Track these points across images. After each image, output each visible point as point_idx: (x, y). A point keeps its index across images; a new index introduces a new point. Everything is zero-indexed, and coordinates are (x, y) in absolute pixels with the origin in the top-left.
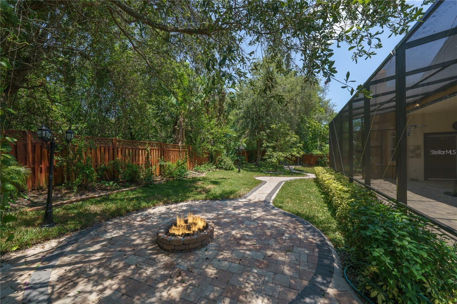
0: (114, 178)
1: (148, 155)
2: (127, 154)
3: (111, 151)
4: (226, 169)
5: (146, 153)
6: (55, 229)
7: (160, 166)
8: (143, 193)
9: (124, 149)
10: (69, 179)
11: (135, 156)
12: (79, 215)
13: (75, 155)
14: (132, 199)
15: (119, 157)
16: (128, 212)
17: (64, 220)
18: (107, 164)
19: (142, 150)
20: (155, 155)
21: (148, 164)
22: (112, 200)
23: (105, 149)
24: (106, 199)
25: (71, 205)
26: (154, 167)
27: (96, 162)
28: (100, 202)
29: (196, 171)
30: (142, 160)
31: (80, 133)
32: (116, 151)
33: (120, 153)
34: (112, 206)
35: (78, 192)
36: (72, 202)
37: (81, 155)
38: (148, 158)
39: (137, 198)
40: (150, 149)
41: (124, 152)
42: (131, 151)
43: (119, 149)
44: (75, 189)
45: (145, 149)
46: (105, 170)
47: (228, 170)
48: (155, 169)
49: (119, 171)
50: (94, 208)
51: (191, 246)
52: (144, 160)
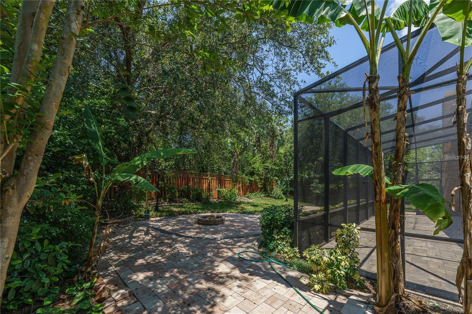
0: (188, 197)
1: (209, 183)
2: (196, 182)
3: (186, 179)
4: (275, 198)
5: (208, 181)
6: (159, 214)
7: (219, 191)
8: (202, 206)
9: (194, 179)
10: (165, 195)
11: (200, 183)
12: (168, 211)
13: (168, 181)
14: (194, 208)
15: (191, 184)
16: (191, 213)
17: (162, 212)
18: (184, 187)
19: (205, 179)
20: (214, 184)
21: (209, 189)
22: (184, 207)
23: (183, 178)
24: (181, 207)
25: (165, 207)
26: (214, 192)
27: (178, 186)
28: (178, 207)
29: (248, 197)
30: (205, 186)
31: (171, 168)
32: (189, 179)
33: (191, 181)
34: (183, 210)
35: (169, 201)
36: (166, 206)
37: (170, 181)
38: (209, 185)
39: (197, 208)
40: (211, 179)
41: (193, 181)
42: (198, 180)
43: (191, 179)
44: (168, 200)
45: (207, 179)
46: (182, 191)
47: (277, 199)
48: (214, 193)
49: (190, 193)
50: (175, 209)
51: (210, 223)
52: (207, 186)
